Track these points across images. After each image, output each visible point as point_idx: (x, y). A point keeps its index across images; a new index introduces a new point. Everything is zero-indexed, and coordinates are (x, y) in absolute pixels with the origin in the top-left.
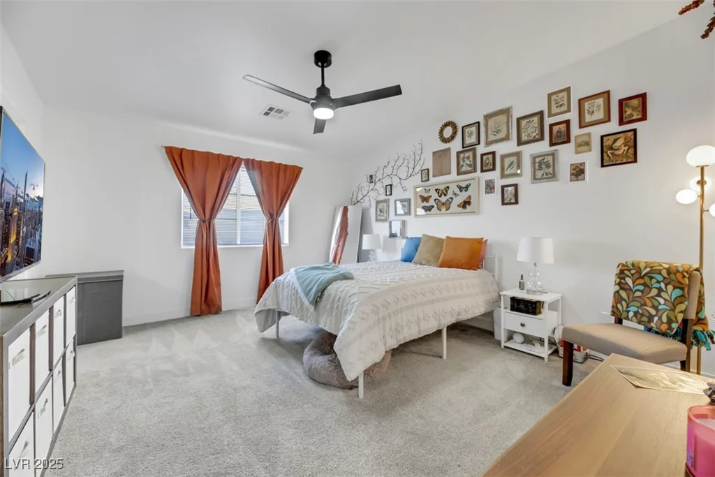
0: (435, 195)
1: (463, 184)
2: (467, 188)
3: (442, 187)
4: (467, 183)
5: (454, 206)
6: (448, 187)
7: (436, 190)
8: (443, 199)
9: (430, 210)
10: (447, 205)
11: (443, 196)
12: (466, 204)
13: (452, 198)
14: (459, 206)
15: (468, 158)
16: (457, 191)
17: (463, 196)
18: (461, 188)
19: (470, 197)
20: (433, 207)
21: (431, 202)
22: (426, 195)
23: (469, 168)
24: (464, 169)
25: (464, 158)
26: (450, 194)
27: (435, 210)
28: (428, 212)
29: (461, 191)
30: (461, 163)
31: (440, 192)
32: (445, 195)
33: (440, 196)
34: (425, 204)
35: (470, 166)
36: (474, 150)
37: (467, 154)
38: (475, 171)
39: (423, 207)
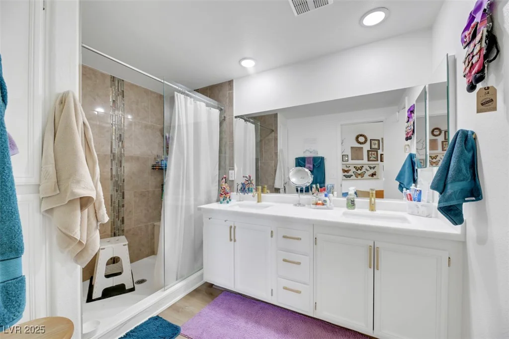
0: (354, 170)
1: (372, 166)
2: (374, 168)
3: (359, 166)
4: (374, 165)
5: (366, 175)
6: (363, 166)
7: (355, 167)
8: (359, 172)
9: (350, 177)
10: (362, 175)
11: (359, 170)
12: (373, 175)
13: (365, 172)
14: (369, 176)
15: (374, 154)
16: (368, 168)
17: (372, 171)
18: (370, 168)
19: (375, 172)
20: (352, 175)
21: (351, 173)
22: (347, 169)
23: (374, 159)
24: (371, 159)
25: (371, 154)
26: (364, 170)
27: (354, 177)
28: (348, 178)
29: (371, 169)
30: (370, 156)
31: (357, 168)
32: (360, 170)
33: (357, 170)
34: (346, 174)
35: (375, 158)
36: (377, 152)
37: (373, 153)
38: (377, 160)
39: (344, 176)
